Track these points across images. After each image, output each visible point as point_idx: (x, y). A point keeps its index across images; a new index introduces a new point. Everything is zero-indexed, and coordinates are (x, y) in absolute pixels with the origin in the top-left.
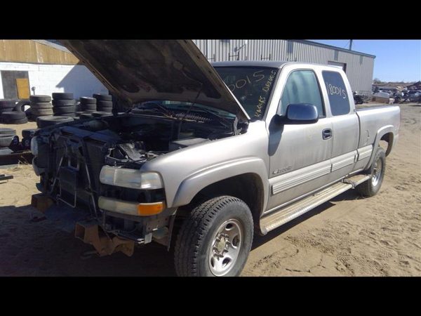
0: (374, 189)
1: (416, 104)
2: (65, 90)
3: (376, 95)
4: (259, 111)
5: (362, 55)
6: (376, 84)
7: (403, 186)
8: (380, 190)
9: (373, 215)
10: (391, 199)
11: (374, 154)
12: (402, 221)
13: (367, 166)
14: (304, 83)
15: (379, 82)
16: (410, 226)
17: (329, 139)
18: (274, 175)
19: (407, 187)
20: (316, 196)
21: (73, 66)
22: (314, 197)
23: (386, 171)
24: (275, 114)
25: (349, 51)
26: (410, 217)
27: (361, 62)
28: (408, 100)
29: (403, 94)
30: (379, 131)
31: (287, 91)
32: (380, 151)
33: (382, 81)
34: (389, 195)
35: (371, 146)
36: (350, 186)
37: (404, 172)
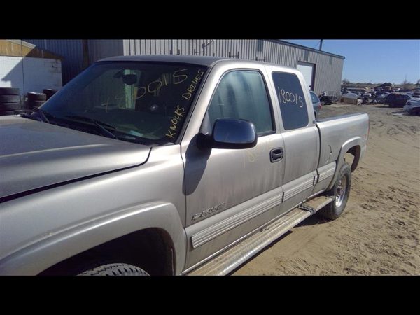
0: (338, 211)
1: (383, 105)
2: (12, 84)
3: (345, 96)
4: (174, 128)
5: (332, 56)
6: (345, 85)
7: (371, 204)
8: (346, 210)
9: (335, 248)
10: (357, 223)
11: (338, 170)
12: (370, 256)
13: (330, 185)
14: (246, 87)
15: (348, 83)
16: (379, 265)
17: (279, 162)
18: (194, 221)
19: (375, 205)
20: (265, 232)
21: (21, 59)
22: (262, 234)
23: (353, 184)
24: (197, 132)
25: (319, 52)
26: (378, 249)
27: (331, 63)
28: (376, 101)
29: (370, 95)
30: (343, 146)
31: (219, 98)
32: (345, 167)
33: (351, 82)
34: (355, 217)
35: (335, 162)
36: (308, 214)
37: (371, 184)
